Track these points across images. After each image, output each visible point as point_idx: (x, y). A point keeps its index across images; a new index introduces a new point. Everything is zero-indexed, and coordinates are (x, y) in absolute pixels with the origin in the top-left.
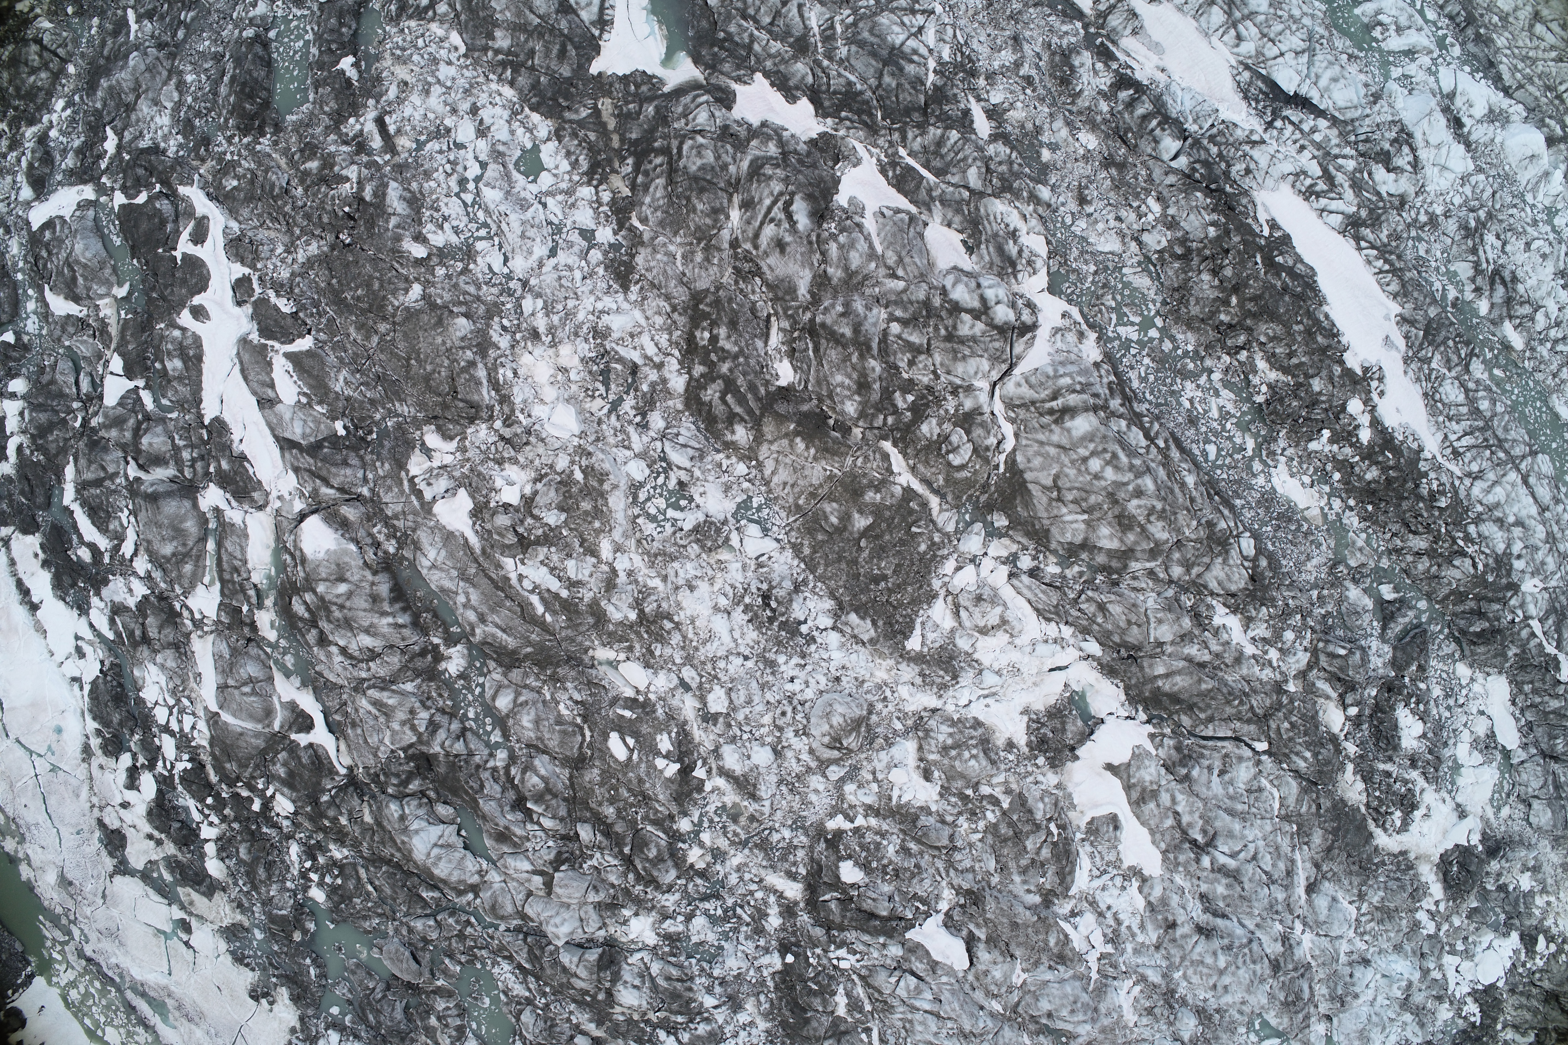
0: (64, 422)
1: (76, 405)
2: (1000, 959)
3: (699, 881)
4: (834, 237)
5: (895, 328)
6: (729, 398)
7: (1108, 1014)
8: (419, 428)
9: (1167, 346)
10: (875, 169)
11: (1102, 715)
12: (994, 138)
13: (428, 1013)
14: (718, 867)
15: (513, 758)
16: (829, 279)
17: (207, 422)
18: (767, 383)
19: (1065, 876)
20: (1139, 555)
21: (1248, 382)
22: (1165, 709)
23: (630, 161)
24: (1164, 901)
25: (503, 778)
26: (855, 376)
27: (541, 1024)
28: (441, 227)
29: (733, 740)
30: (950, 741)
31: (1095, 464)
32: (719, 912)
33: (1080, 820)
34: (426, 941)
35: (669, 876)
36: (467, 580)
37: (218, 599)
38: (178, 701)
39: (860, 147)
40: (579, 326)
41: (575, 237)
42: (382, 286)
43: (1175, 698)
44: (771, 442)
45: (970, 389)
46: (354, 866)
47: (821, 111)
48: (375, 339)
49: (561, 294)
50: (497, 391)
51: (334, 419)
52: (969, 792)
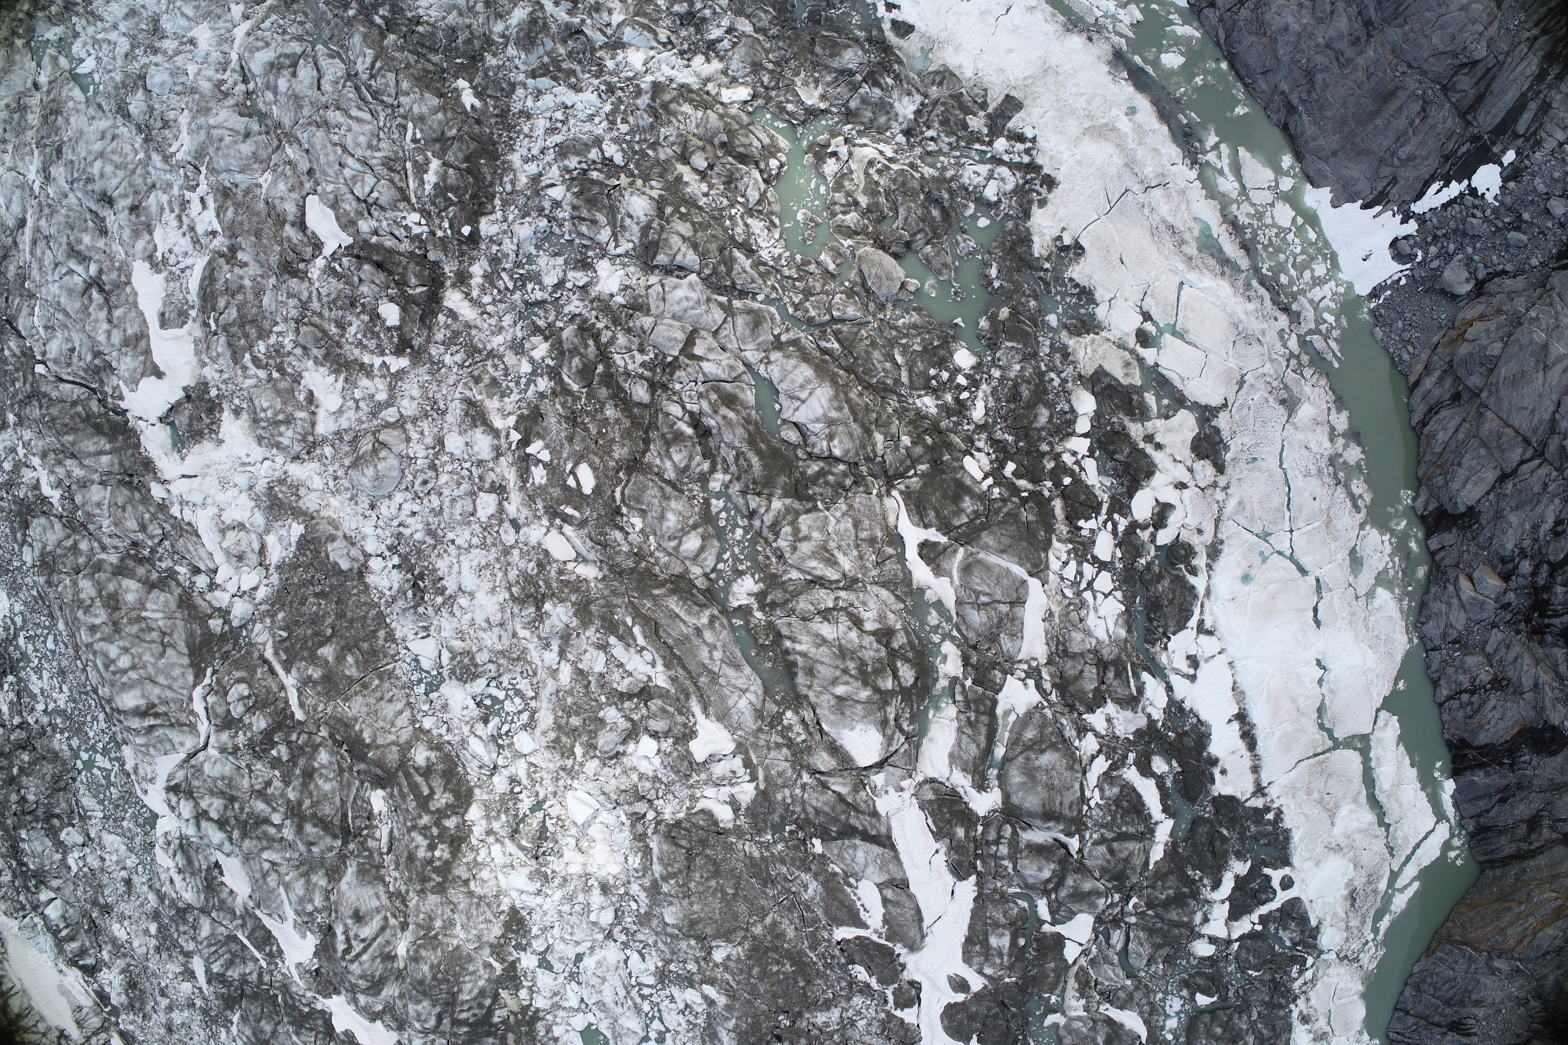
0: (1150, 905)
1: (1133, 920)
2: (277, 202)
3: (541, 323)
4: (316, 910)
5: (276, 819)
6: (426, 792)
7: (200, 128)
8: (737, 828)
9: (75, 742)
10: (286, 955)
11: (159, 424)
12: (188, 955)
13: (869, 210)
14: (519, 334)
15: (704, 479)
16: (327, 874)
17: (973, 878)
18: (392, 796)
19: (210, 276)
20: (109, 569)
21: (18, 694)
22: (108, 420)
23: (496, 1020)
24: (136, 234)
25: (719, 459)
26: (312, 786)
27: (741, 187)
28: (687, 1006)
29: (480, 463)
30: (283, 428)
31: (124, 662)
32: (530, 287)
33: (192, 329)
34: (850, 293)
35: (568, 333)
36: (710, 671)
37: (1000, 696)
38: (1079, 594)
39: (296, 978)
40: (561, 886)
41: (557, 966)
42: (750, 969)
43: (99, 430)
44: (393, 743)
45: (223, 750)
46: (912, 386)
47: (326, 1018)
48: (768, 920)
49: (574, 919)
50: (647, 846)
51: (823, 856)
52: (276, 375)
